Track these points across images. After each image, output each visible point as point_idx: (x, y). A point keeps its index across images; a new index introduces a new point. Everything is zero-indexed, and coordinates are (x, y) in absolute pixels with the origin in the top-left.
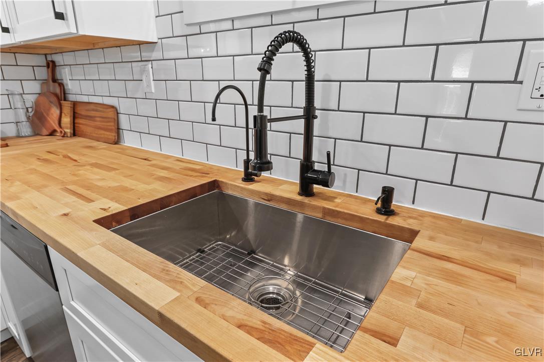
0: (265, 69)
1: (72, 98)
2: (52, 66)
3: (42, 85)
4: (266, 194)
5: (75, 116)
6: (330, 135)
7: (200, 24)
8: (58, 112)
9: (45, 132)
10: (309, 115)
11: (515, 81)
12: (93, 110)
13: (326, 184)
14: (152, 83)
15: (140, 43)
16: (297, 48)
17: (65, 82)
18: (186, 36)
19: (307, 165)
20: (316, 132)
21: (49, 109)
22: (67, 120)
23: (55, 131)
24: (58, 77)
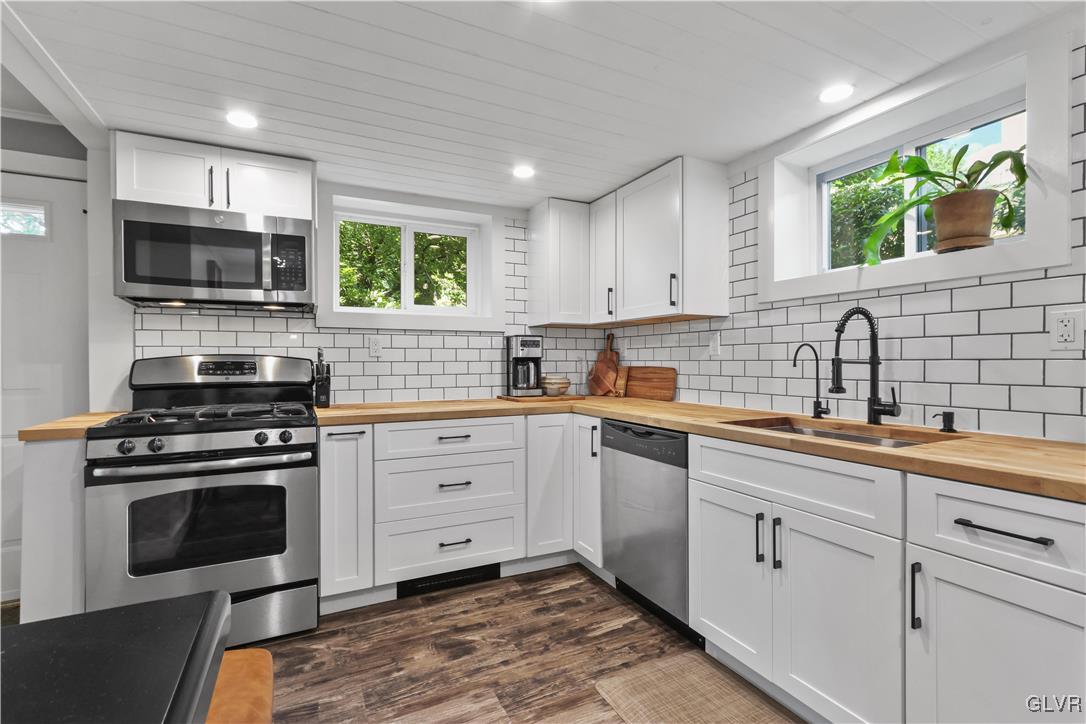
0: (840, 330)
1: (625, 364)
2: (610, 338)
3: (599, 354)
4: (838, 424)
5: (629, 378)
6: (897, 379)
7: (772, 303)
8: (615, 375)
9: (600, 392)
10: (874, 362)
11: (1044, 332)
12: (651, 373)
13: (892, 413)
14: (719, 347)
15: (710, 318)
16: (861, 316)
17: (621, 352)
18: (758, 311)
19: (874, 400)
20: (881, 377)
21: (607, 373)
22: (621, 382)
23: (610, 391)
24: (615, 346)
